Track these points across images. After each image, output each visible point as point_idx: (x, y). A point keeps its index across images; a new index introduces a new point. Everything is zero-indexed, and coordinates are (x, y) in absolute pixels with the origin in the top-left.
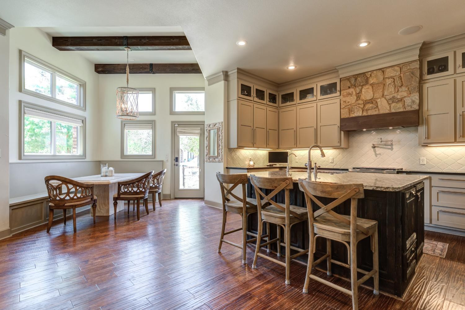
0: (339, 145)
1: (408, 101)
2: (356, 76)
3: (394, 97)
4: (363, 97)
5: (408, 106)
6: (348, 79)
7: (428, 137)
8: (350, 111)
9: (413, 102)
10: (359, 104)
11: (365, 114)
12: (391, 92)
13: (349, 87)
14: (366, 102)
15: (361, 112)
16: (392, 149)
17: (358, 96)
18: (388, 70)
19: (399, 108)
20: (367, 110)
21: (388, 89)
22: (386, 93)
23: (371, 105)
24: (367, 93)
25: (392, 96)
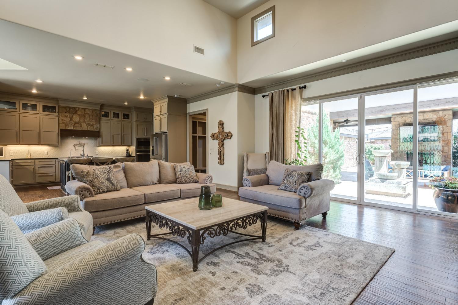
0: (58, 144)
1: (95, 126)
2: (70, 108)
3: (89, 123)
4: (74, 120)
5: (95, 129)
6: (65, 108)
7: (102, 143)
8: (66, 126)
9: (97, 127)
10: (71, 123)
11: (75, 129)
13: (65, 112)
14: (76, 123)
15: (73, 127)
17: (71, 119)
18: (87, 110)
19: (91, 129)
20: (76, 127)
21: (87, 119)
22: (86, 121)
23: (78, 125)
24: (76, 118)
25: (88, 123)
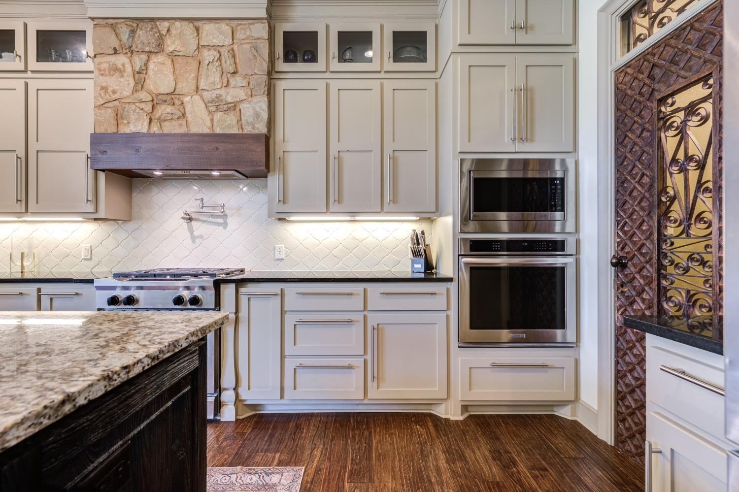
1: (248, 110)
2: (133, 25)
3: (219, 97)
4: (150, 84)
5: (248, 123)
6: (112, 26)
7: (284, 201)
8: (118, 117)
9: (257, 115)
10: (141, 102)
11: (155, 129)
12: (214, 83)
13: (116, 52)
14: (158, 100)
15: (146, 123)
16: (225, 225)
17: (140, 83)
18: (206, 26)
19: (229, 126)
20: (160, 121)
21: (207, 76)
22: (203, 85)
23: (169, 109)
24: (162, 77)
25: (214, 95)
